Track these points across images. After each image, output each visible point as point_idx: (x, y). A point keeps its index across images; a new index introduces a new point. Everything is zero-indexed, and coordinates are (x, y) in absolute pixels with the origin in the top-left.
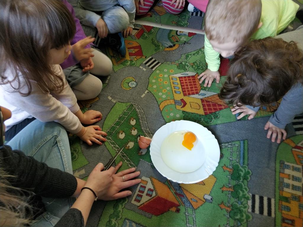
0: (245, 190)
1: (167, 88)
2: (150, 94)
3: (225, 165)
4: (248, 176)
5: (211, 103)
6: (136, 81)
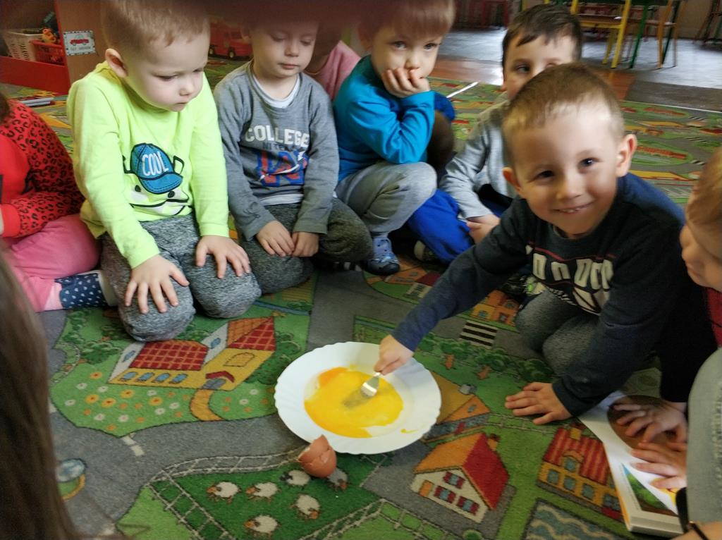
0: (452, 343)
1: (151, 395)
2: (143, 433)
5: (247, 337)
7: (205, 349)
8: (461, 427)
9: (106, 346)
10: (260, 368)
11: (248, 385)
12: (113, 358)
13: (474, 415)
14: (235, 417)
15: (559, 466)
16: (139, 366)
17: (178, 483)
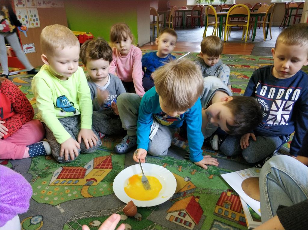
1: (66, 189)
2: (64, 204)
5: (101, 164)
7: (85, 170)
8: (185, 194)
9: (47, 171)
10: (107, 176)
11: (103, 183)
12: (50, 175)
13: (190, 189)
14: (98, 196)
15: (222, 207)
16: (61, 178)
17: (78, 222)
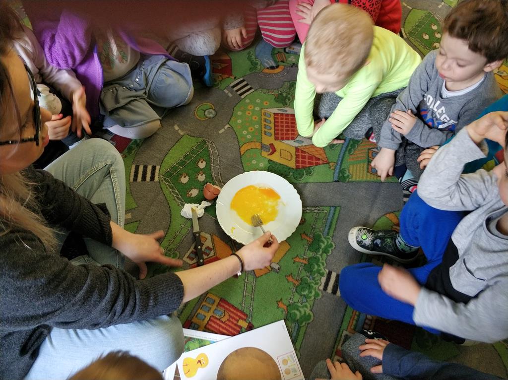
0: (321, 264)
1: (256, 126)
2: (231, 130)
3: (305, 232)
4: (330, 250)
5: (307, 154)
6: (216, 110)
7: (293, 139)
10: (280, 164)
11: (267, 162)
14: (243, 160)
15: (218, 306)
16: (276, 116)
17: (205, 148)
